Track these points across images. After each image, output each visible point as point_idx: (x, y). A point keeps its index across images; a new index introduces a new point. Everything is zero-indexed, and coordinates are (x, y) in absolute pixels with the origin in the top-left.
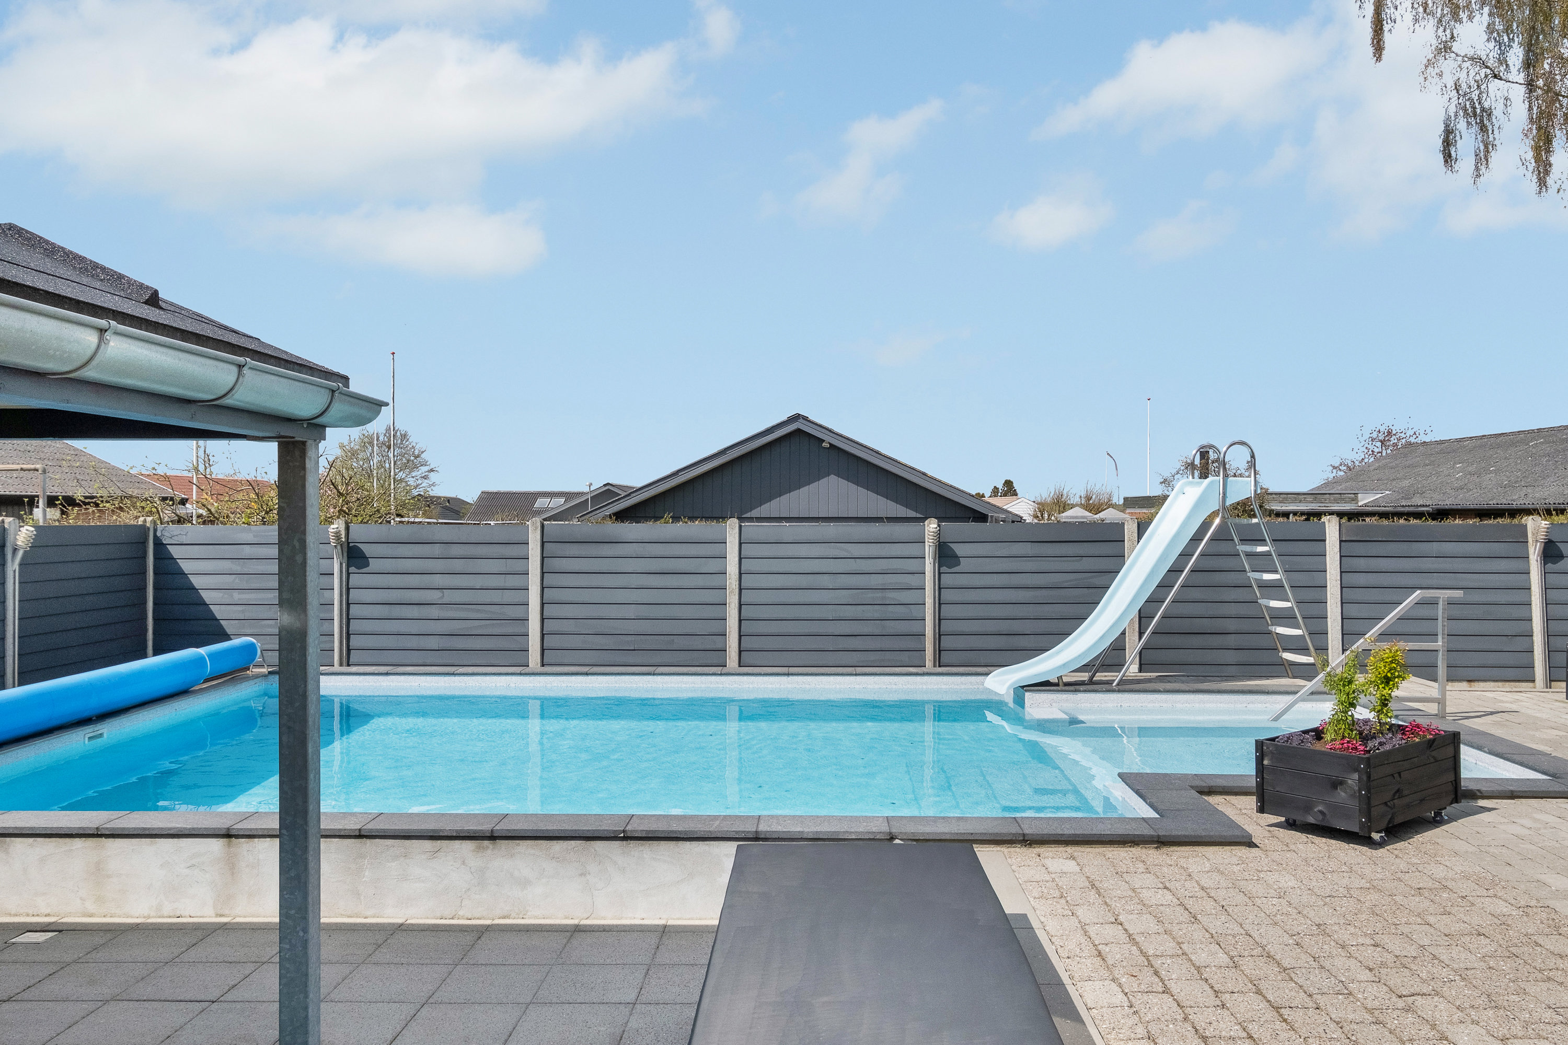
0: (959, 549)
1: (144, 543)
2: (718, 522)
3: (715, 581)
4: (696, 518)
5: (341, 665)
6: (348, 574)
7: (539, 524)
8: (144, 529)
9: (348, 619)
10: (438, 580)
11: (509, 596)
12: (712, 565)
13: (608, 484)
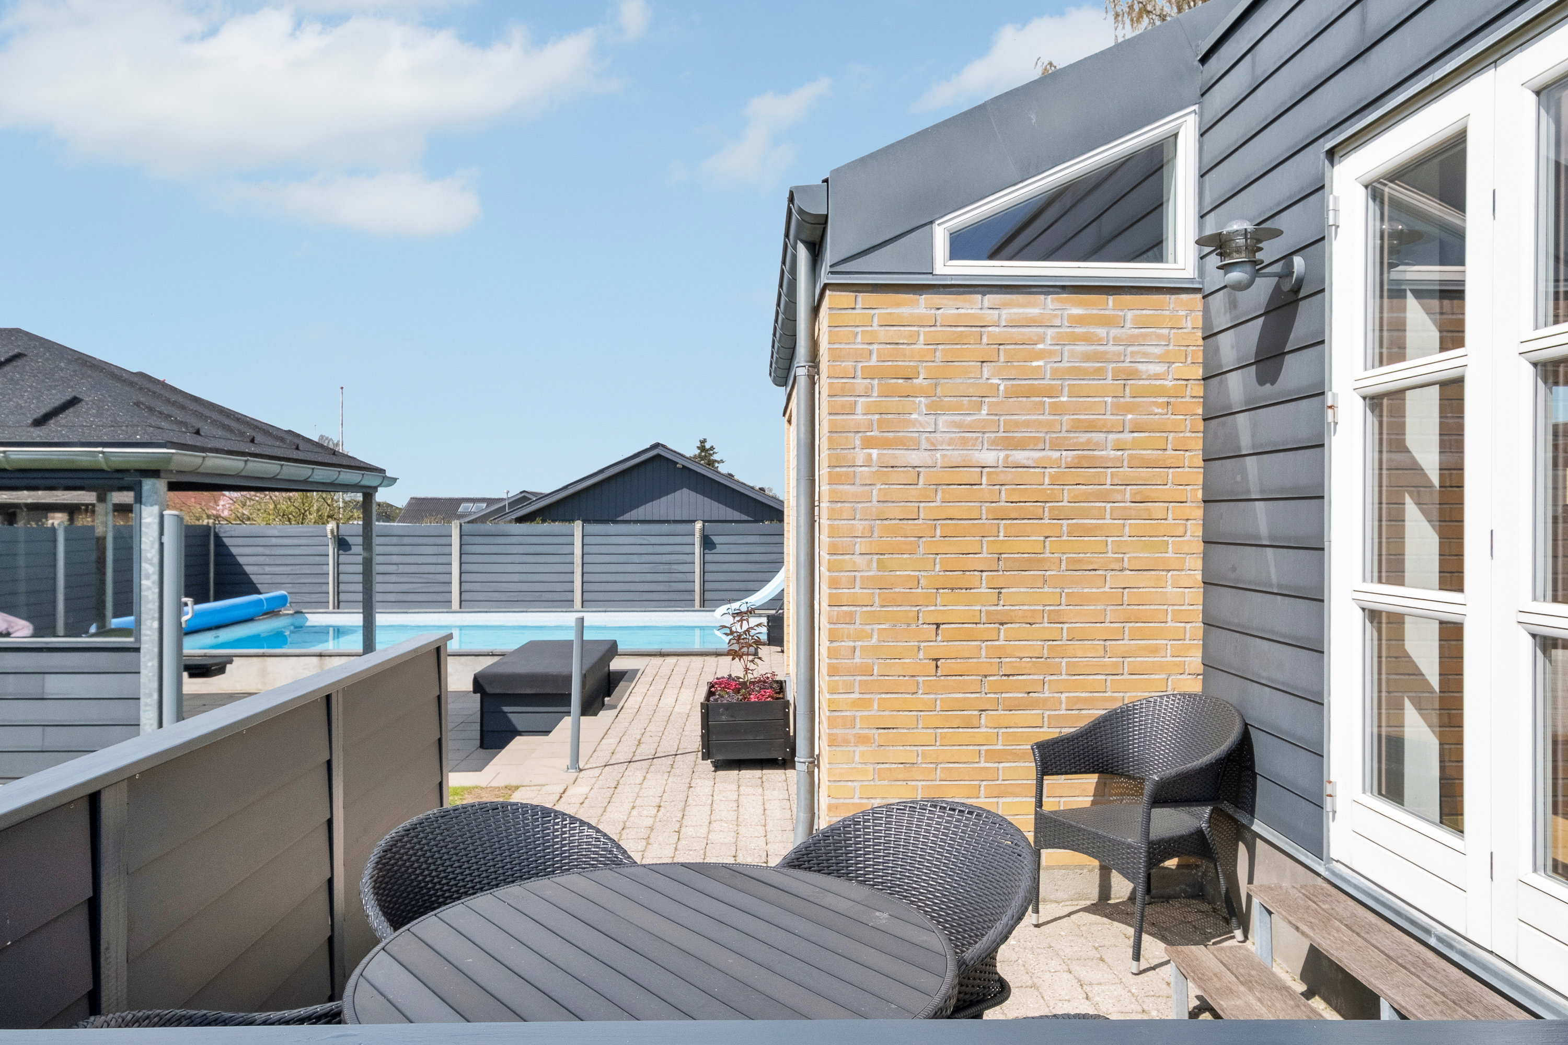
0: (716, 539)
1: (208, 536)
2: (570, 523)
3: (567, 559)
4: (556, 521)
5: (334, 608)
6: (338, 555)
7: (459, 525)
8: (208, 527)
9: (338, 583)
10: (395, 559)
11: (440, 569)
12: (566, 549)
13: (524, 492)
